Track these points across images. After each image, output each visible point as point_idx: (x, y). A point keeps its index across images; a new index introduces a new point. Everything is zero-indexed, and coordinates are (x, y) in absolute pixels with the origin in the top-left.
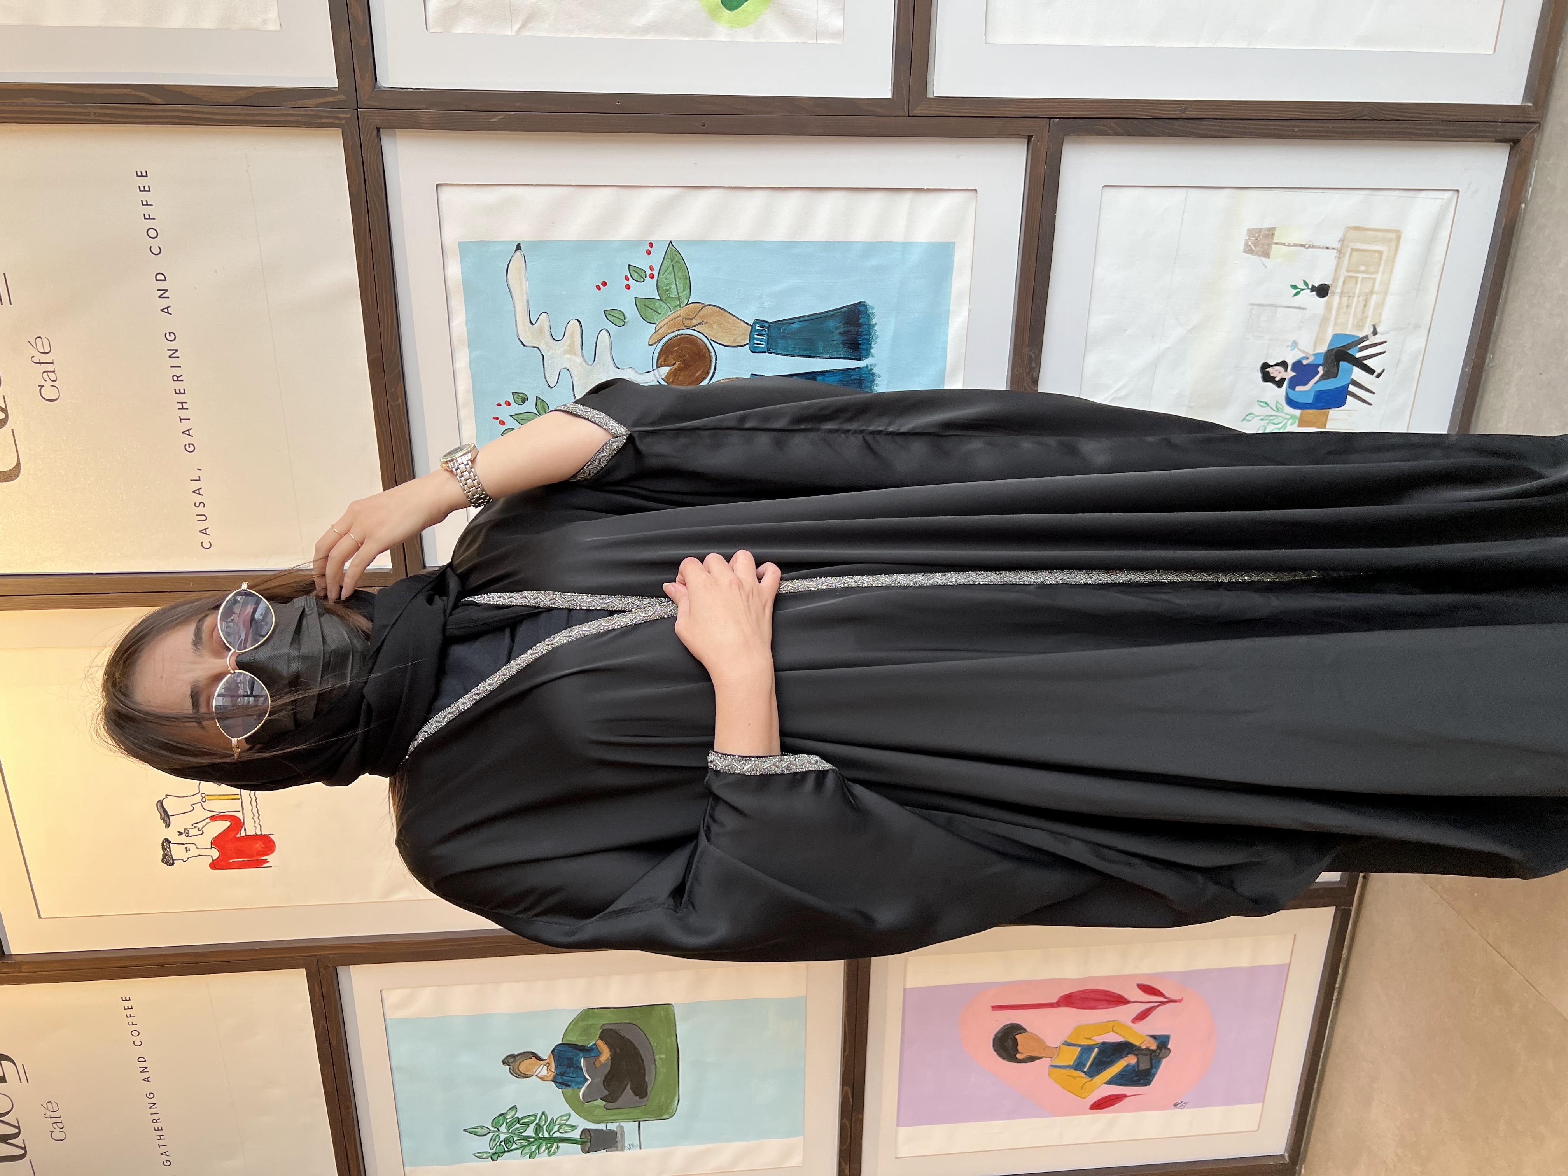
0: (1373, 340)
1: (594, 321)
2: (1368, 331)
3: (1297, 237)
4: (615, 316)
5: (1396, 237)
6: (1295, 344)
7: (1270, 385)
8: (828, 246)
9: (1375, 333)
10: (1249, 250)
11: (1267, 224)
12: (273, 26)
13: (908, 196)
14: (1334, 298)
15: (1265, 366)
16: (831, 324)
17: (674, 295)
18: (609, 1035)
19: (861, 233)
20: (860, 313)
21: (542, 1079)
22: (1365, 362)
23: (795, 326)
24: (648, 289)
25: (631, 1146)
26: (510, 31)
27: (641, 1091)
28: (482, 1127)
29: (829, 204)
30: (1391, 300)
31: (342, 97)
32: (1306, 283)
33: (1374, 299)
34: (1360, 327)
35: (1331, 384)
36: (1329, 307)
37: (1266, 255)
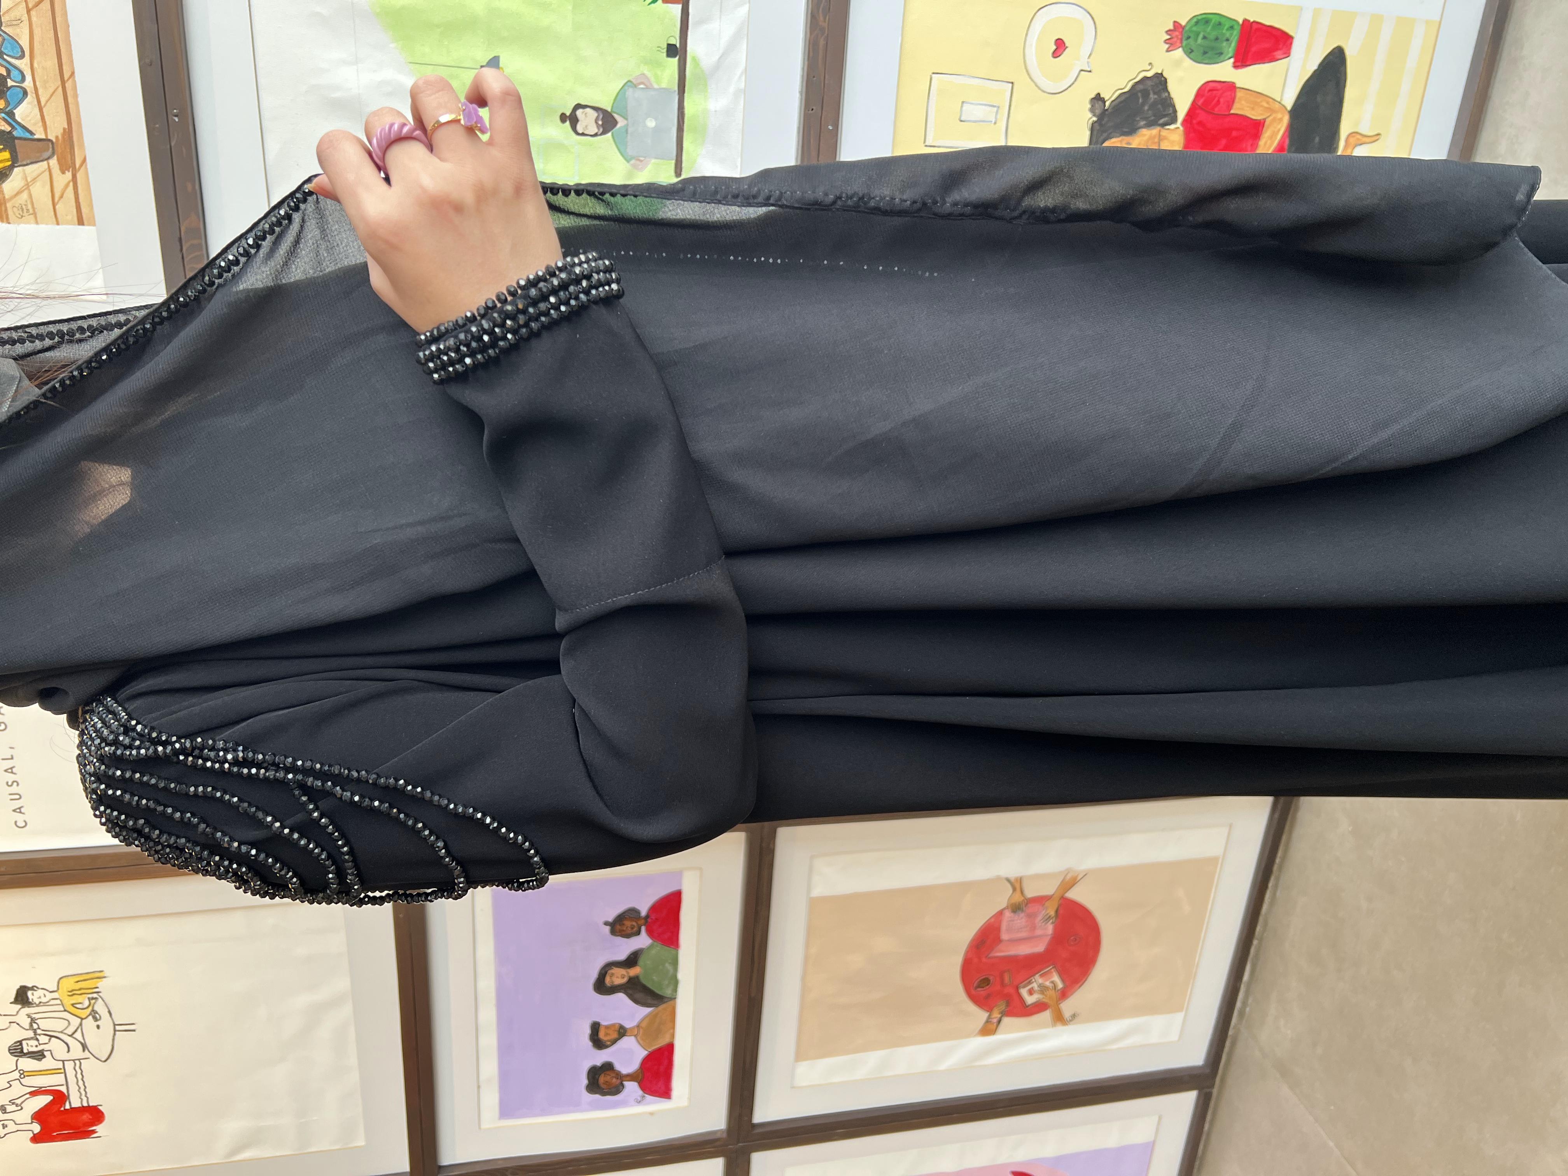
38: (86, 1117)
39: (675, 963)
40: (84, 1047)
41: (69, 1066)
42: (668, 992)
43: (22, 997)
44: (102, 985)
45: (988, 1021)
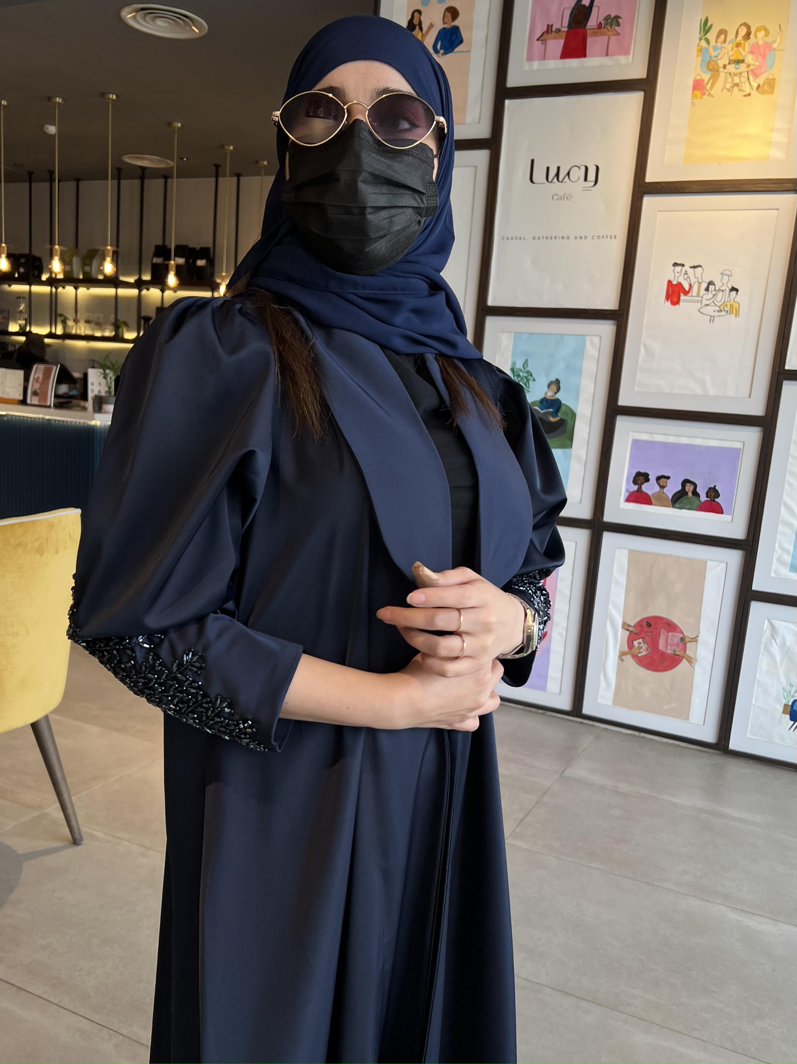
18: (562, 423)
39: (690, 509)
45: (629, 625)
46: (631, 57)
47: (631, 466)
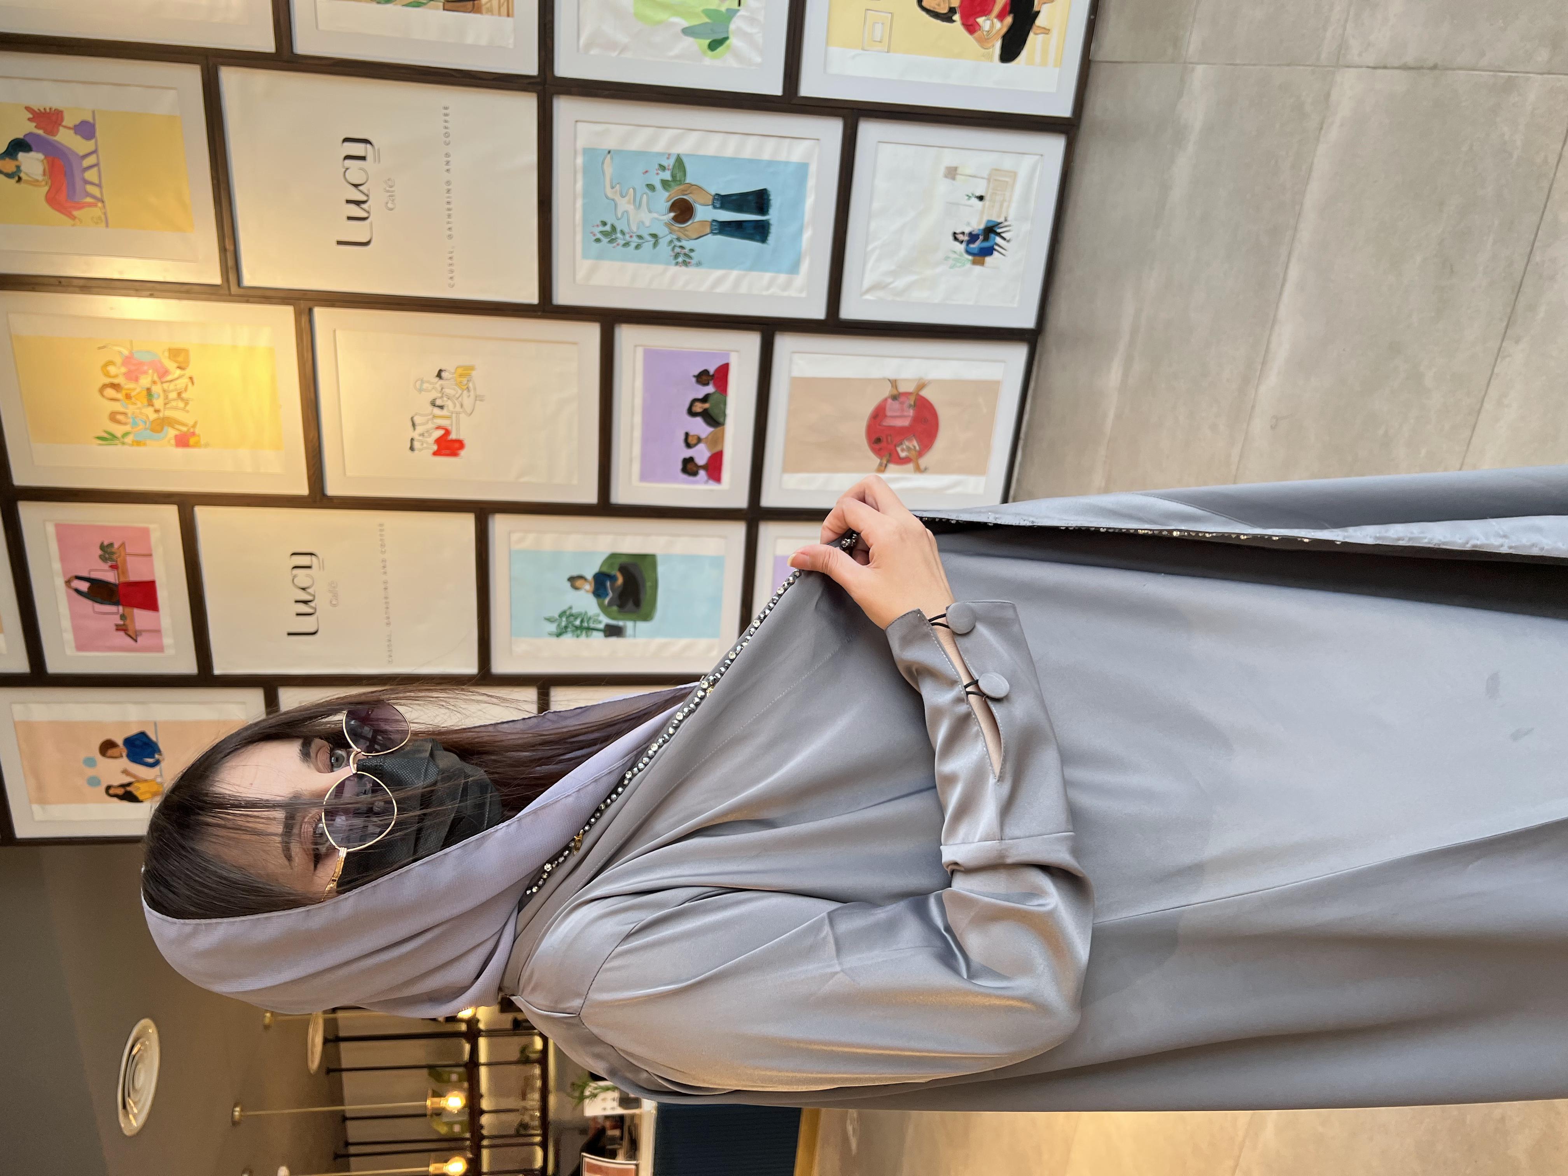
0: (1006, 224)
1: (641, 189)
2: (1001, 220)
3: (968, 171)
4: (651, 187)
5: (1014, 175)
6: (968, 224)
7: (957, 243)
8: (751, 161)
9: (1006, 220)
10: (946, 176)
11: (954, 165)
12: (511, 46)
13: (788, 140)
14: (987, 202)
15: (955, 233)
16: (750, 198)
17: (678, 179)
18: (623, 569)
19: (766, 156)
20: (764, 193)
21: (587, 591)
22: (1003, 235)
23: (734, 198)
24: (667, 176)
25: (630, 636)
26: (614, 54)
27: (637, 603)
28: (553, 617)
29: (752, 141)
30: (1014, 205)
31: (538, 80)
32: (973, 195)
33: (1005, 204)
34: (999, 217)
35: (986, 244)
36: (984, 206)
37: (954, 179)
38: (457, 445)
39: (725, 404)
40: (462, 406)
41: (454, 415)
42: (721, 420)
43: (439, 375)
44: (474, 373)
45: (881, 465)
46: (152, 527)
47: (674, 480)
